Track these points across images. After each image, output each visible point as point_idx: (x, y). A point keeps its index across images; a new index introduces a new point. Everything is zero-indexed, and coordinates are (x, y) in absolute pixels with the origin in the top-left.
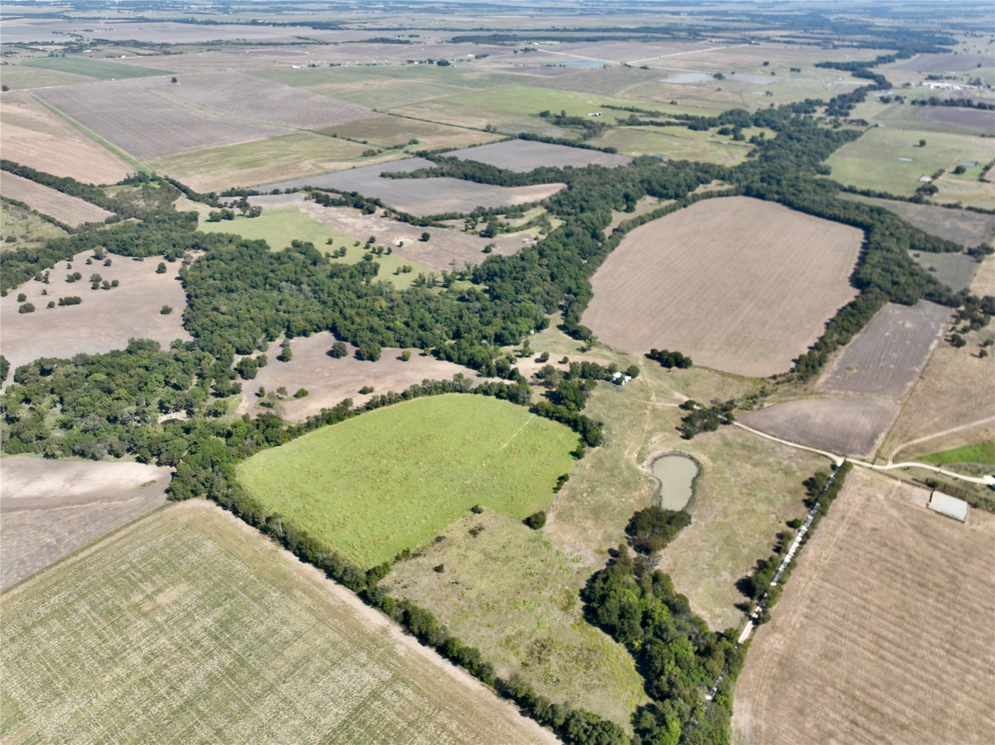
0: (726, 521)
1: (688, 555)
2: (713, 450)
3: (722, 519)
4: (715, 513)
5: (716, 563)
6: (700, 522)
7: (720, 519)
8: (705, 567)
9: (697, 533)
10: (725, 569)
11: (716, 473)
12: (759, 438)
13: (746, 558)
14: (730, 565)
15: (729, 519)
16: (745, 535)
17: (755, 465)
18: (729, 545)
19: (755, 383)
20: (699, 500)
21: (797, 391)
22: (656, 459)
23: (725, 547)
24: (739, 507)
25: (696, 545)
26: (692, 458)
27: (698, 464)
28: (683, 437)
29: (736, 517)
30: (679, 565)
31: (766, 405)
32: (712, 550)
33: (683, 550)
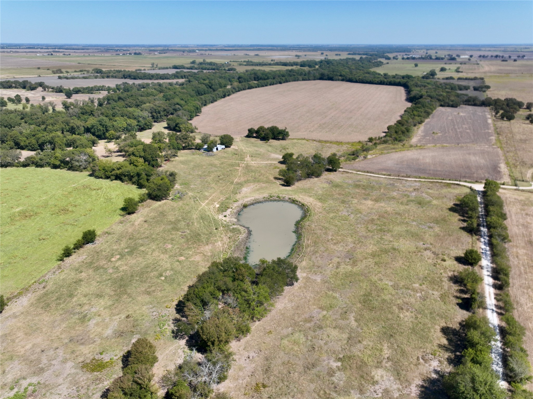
0: (355, 269)
1: (296, 343)
2: (320, 192)
3: (349, 268)
4: (336, 260)
5: (356, 350)
6: (314, 277)
7: (346, 268)
8: (335, 365)
9: (309, 295)
10: (379, 365)
11: (328, 213)
12: (372, 178)
13: (413, 330)
14: (387, 352)
15: (361, 266)
16: (395, 287)
17: (376, 200)
18: (372, 309)
19: (353, 145)
20: (308, 246)
21: (396, 146)
22: (245, 206)
23: (367, 314)
24: (371, 248)
25: (310, 320)
26: (294, 202)
27: (302, 206)
28: (283, 185)
29: (371, 261)
30: (277, 367)
31: (369, 157)
32: (342, 323)
33: (285, 332)
